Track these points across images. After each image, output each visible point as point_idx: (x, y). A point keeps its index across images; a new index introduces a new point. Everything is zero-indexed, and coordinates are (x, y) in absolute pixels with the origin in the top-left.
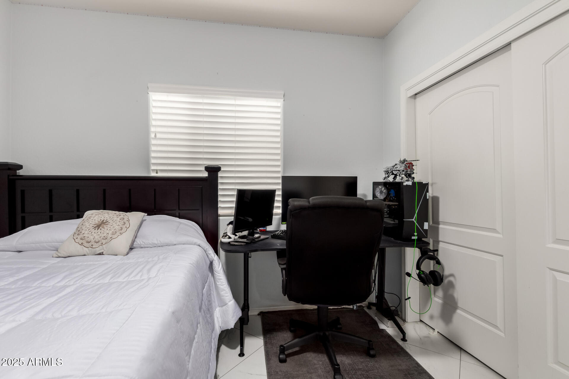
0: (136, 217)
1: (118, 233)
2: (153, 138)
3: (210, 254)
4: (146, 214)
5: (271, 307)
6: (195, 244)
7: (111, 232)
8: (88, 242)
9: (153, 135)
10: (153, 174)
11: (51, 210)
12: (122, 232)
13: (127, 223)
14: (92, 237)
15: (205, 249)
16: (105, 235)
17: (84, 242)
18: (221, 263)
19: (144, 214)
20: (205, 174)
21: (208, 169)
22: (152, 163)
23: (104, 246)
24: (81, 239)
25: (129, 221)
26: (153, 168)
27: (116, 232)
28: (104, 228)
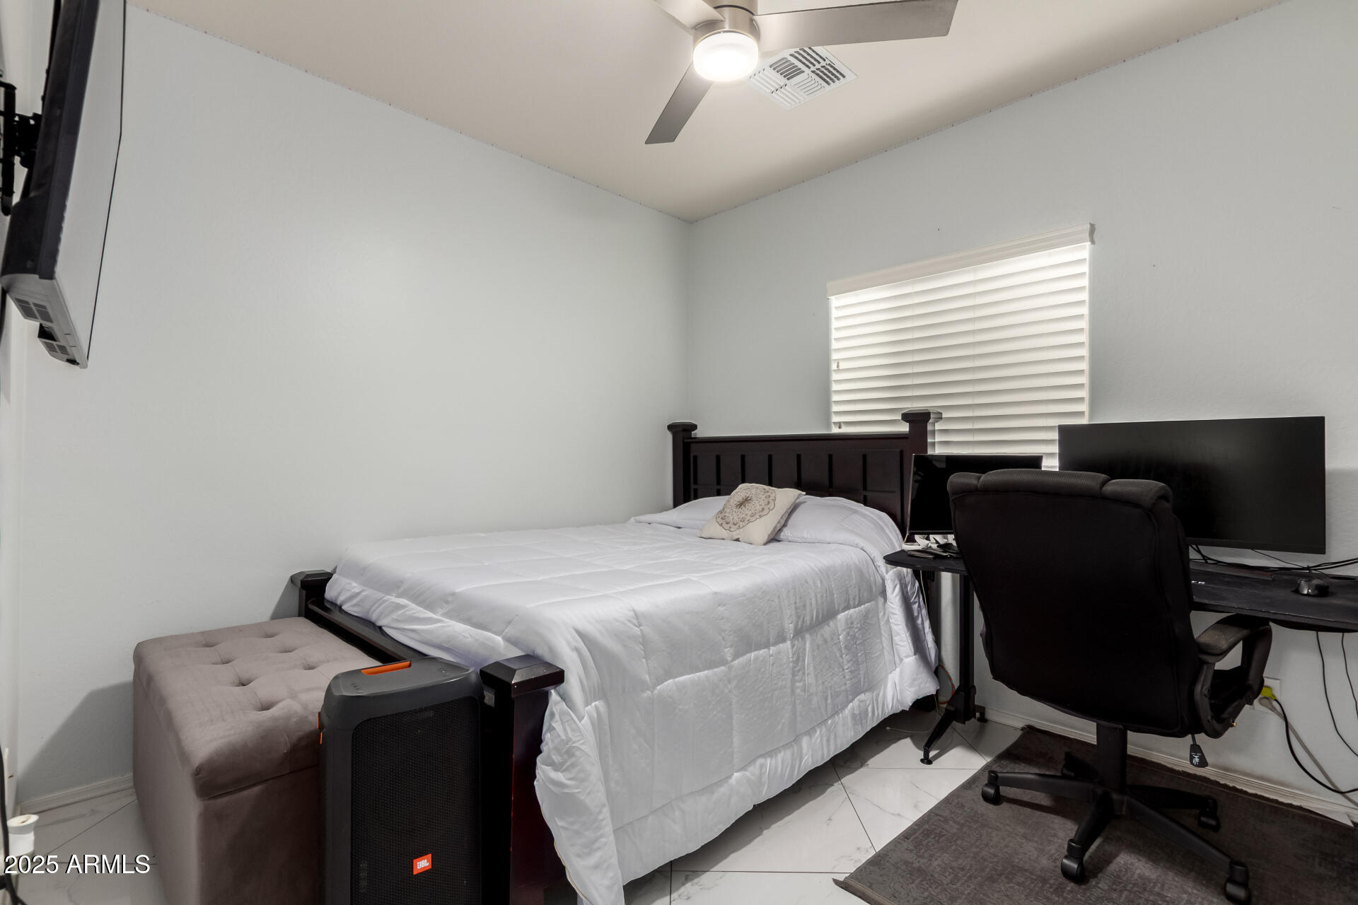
0: (787, 495)
1: (757, 516)
2: (835, 370)
3: (879, 566)
4: (805, 493)
5: (1055, 723)
6: (857, 546)
7: (750, 513)
8: (727, 523)
9: (834, 366)
10: (835, 430)
11: (718, 483)
12: (762, 514)
13: (772, 503)
14: (732, 517)
15: (872, 557)
16: (744, 516)
17: (724, 522)
18: (898, 586)
19: (800, 492)
20: (904, 428)
21: (907, 417)
22: (834, 412)
23: (741, 530)
24: (722, 519)
25: (774, 500)
26: (835, 419)
27: (755, 513)
28: (745, 507)
